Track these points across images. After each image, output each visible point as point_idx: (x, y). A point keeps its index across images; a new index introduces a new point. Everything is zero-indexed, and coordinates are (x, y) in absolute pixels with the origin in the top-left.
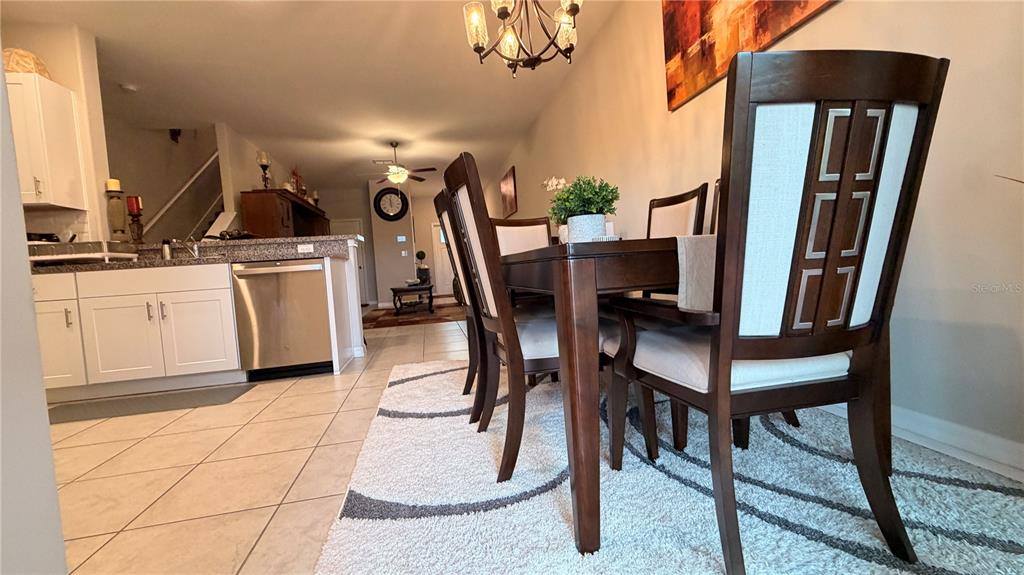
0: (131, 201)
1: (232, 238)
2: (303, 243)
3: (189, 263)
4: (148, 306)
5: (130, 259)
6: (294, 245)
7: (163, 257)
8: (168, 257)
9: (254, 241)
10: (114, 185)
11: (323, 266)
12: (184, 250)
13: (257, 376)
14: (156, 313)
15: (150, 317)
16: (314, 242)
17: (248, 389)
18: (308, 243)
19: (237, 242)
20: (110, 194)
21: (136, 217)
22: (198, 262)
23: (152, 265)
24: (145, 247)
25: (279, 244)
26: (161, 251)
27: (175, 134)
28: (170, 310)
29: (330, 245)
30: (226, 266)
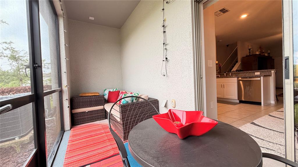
0: (219, 65)
1: (238, 71)
2: (257, 72)
3: (229, 77)
4: (222, 85)
5: (219, 76)
6: (254, 73)
7: (224, 76)
8: (225, 76)
9: (243, 72)
10: (217, 62)
11: (261, 79)
12: (228, 74)
13: (241, 102)
14: (223, 87)
15: (222, 87)
16: (260, 72)
17: (239, 104)
18: (258, 72)
19: (239, 72)
20: (216, 64)
21: (220, 68)
22: (231, 77)
23: (223, 78)
24: (221, 73)
25: (250, 72)
26: (224, 74)
27: (228, 46)
28: (225, 86)
29: (265, 72)
30: (236, 78)
